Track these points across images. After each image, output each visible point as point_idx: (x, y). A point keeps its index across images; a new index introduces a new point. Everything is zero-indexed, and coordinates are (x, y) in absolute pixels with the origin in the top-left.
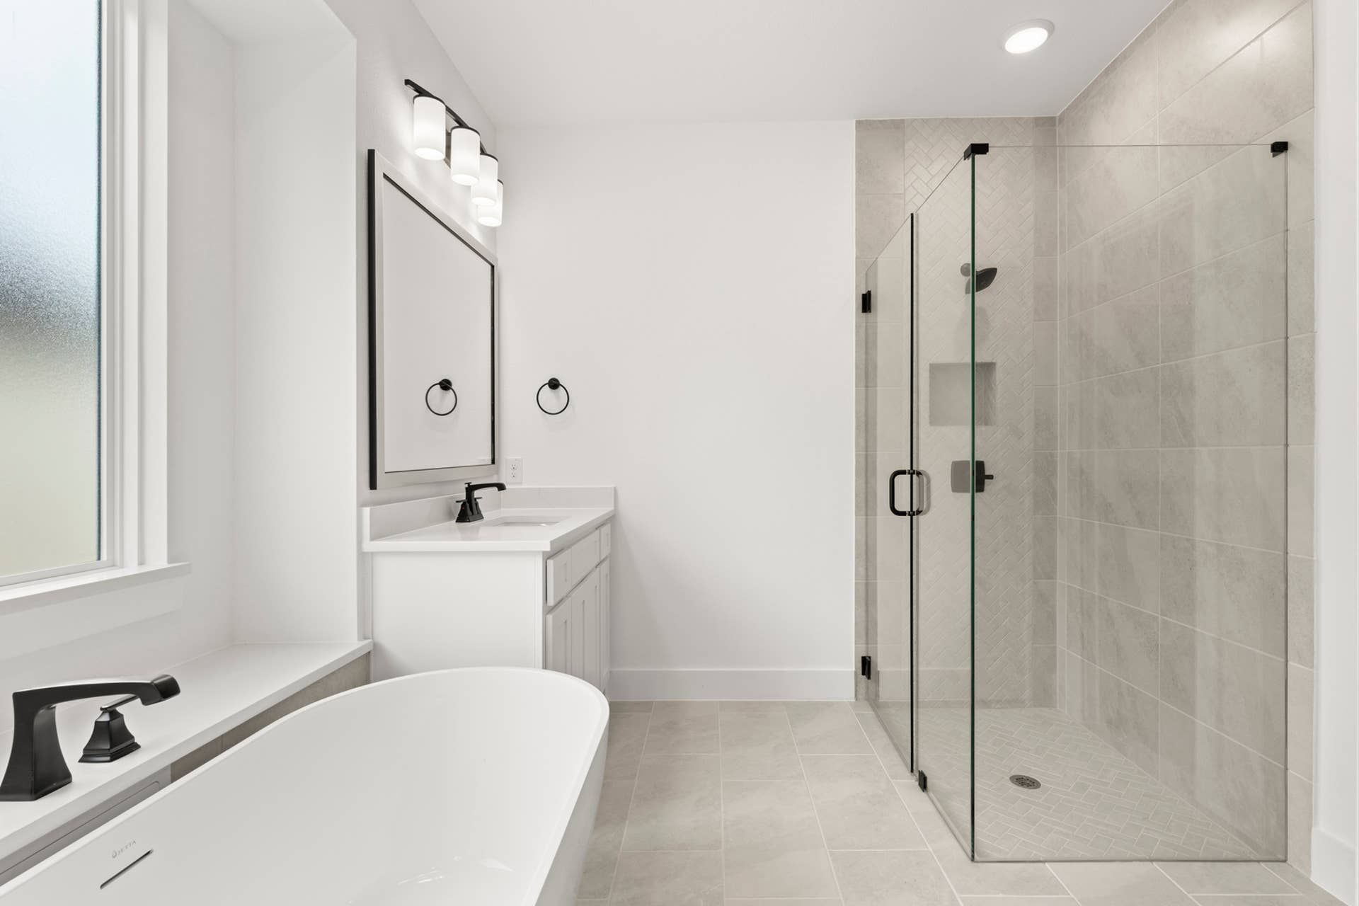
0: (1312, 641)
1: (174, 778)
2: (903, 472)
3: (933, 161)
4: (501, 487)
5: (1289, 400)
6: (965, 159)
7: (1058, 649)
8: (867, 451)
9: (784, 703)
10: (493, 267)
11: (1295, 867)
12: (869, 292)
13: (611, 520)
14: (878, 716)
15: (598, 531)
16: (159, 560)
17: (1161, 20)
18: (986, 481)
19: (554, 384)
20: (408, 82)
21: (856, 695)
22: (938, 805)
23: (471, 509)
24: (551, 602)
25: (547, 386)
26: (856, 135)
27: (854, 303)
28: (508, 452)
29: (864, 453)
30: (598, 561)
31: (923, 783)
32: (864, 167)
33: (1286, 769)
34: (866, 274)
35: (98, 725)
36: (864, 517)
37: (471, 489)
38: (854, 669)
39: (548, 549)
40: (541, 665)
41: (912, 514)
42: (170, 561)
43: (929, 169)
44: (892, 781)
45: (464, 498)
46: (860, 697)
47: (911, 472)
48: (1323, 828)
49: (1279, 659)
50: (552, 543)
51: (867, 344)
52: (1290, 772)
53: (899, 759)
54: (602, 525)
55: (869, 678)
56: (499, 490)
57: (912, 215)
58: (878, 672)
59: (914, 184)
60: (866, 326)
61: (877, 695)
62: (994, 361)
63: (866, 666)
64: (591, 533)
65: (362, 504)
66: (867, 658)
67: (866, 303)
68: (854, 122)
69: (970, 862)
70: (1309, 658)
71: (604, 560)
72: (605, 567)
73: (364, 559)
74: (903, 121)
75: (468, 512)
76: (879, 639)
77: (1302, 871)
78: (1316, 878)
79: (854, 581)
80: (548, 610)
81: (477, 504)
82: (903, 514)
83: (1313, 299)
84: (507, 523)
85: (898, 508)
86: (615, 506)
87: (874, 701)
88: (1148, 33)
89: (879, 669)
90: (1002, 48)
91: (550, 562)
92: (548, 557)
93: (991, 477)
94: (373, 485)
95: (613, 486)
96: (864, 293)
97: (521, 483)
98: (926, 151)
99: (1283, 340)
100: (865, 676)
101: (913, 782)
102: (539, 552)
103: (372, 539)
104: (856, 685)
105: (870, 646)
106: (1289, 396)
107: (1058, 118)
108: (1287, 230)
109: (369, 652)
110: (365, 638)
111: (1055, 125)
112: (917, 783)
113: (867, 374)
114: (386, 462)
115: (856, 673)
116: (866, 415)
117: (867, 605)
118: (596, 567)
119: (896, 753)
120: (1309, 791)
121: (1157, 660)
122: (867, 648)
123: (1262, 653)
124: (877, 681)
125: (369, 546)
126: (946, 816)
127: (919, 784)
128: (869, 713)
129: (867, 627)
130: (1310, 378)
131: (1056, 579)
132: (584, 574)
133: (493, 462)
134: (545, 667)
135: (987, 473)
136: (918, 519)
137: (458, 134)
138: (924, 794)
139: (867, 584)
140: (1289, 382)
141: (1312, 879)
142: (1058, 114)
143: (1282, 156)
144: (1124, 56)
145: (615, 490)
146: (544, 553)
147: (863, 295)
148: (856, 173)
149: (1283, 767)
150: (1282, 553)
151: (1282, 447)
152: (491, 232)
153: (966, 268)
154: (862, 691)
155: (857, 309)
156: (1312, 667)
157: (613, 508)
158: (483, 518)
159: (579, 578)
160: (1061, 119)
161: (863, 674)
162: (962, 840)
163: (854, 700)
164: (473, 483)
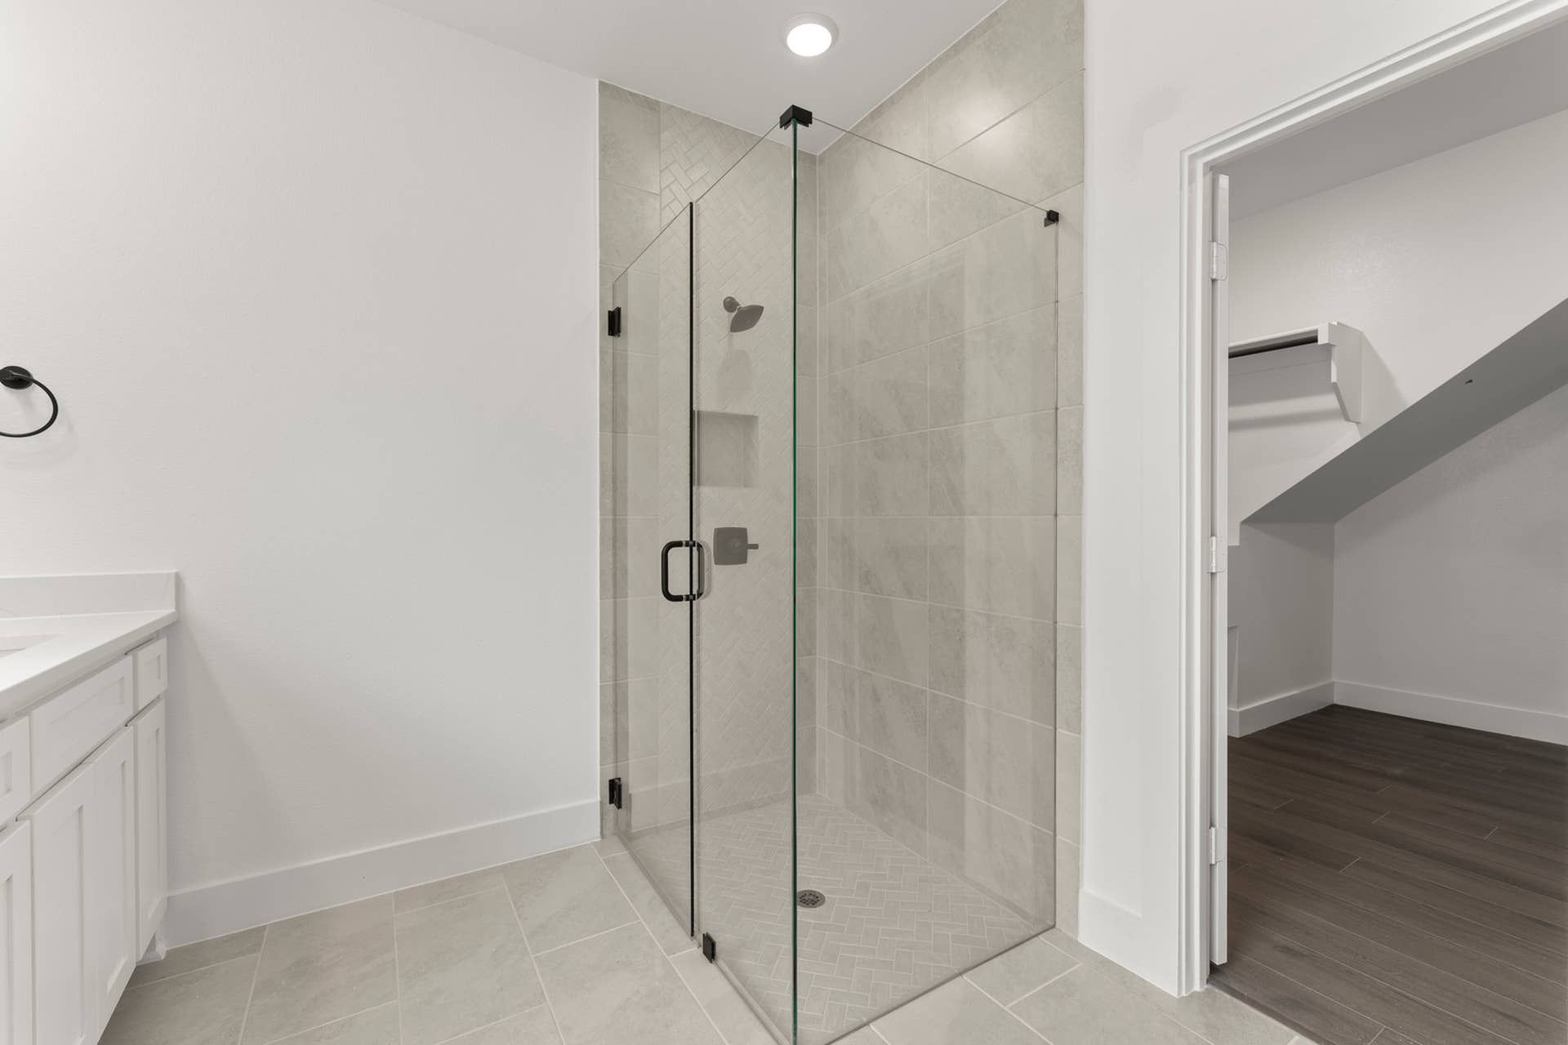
0: (1080, 708)
2: (678, 544)
5: (1059, 470)
6: (781, 127)
7: (817, 729)
8: (615, 515)
9: (503, 869)
11: (1063, 930)
12: (619, 310)
13: (171, 631)
14: (635, 858)
15: (130, 658)
17: (931, 69)
18: (750, 551)
19: (16, 378)
21: (602, 832)
22: (733, 977)
27: (597, 324)
29: (611, 517)
30: (131, 713)
31: (710, 949)
32: (608, 146)
33: (1055, 835)
34: (614, 286)
36: (611, 600)
38: (599, 799)
41: (691, 598)
43: (688, 173)
44: (669, 958)
46: (606, 832)
47: (691, 543)
48: (1089, 889)
49: (1047, 727)
51: (614, 376)
52: (1058, 837)
53: (671, 917)
54: (142, 643)
55: (619, 807)
57: (691, 204)
58: (630, 795)
59: (671, 186)
60: (614, 354)
61: (629, 825)
62: (756, 415)
63: (615, 791)
66: (617, 781)
67: (614, 323)
68: (597, 83)
70: (1077, 726)
74: (658, 103)
76: (631, 754)
77: (1070, 934)
78: (1085, 938)
79: (599, 684)
82: (679, 598)
83: (1082, 372)
85: (673, 591)
86: (179, 605)
87: (626, 837)
88: (916, 82)
89: (631, 792)
90: (783, 42)
93: (755, 547)
95: (174, 571)
96: (612, 310)
98: (686, 150)
99: (1054, 411)
100: (613, 805)
101: (696, 950)
104: (602, 819)
105: (619, 764)
106: (1059, 466)
107: (817, 158)
108: (1057, 302)
111: (815, 165)
112: (701, 949)
113: (615, 417)
115: (601, 803)
116: (614, 469)
117: (616, 712)
118: (125, 725)
119: (666, 910)
120: (1076, 855)
121: (925, 734)
122: (616, 768)
123: (1031, 721)
124: (629, 809)
126: (748, 994)
127: (705, 953)
128: (622, 854)
129: (616, 740)
130: (1079, 447)
131: (815, 654)
135: (750, 541)
136: (698, 604)
138: (712, 967)
139: (615, 687)
140: (1059, 452)
141: (1080, 941)
142: (818, 154)
143: (1053, 227)
144: (892, 101)
145: (178, 580)
147: (609, 312)
149: (1052, 833)
150: (1052, 622)
151: (1052, 517)
153: (729, 302)
154: (610, 825)
155: (601, 332)
156: (1079, 733)
157: (173, 610)
160: (822, 160)
161: (611, 801)
162: (778, 1034)
163: (599, 839)
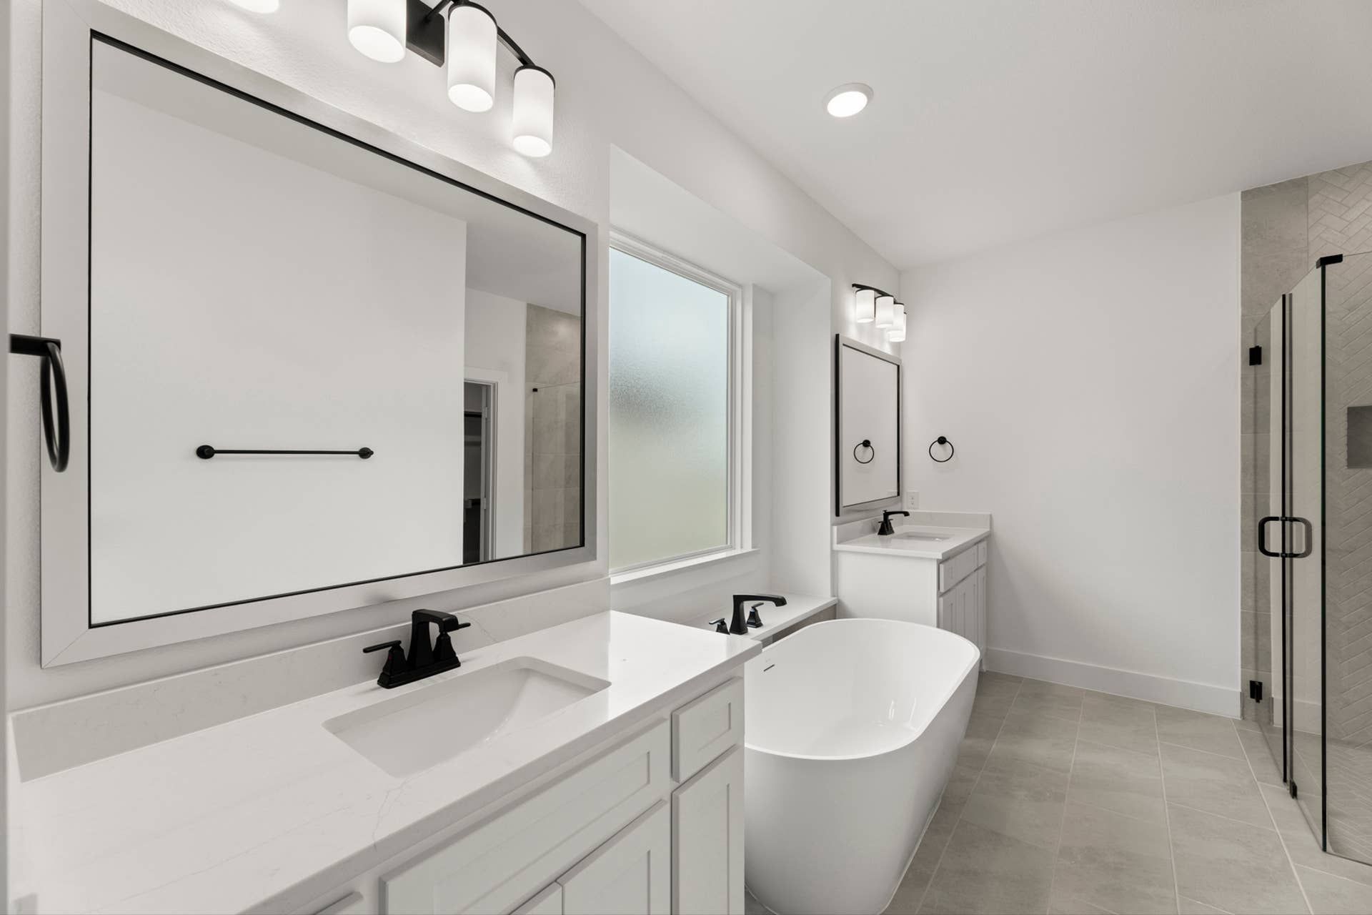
1: (774, 641)
2: (1276, 519)
3: (1349, 208)
4: (906, 514)
8: (1255, 492)
9: (1155, 704)
10: (898, 367)
12: (1259, 347)
13: (987, 538)
14: (1264, 737)
15: (976, 547)
16: (748, 548)
19: (942, 441)
20: (854, 285)
21: (1242, 715)
23: (887, 526)
24: (942, 590)
25: (937, 443)
26: (1242, 203)
27: (1241, 357)
28: (908, 487)
29: (1253, 494)
30: (977, 567)
31: (1294, 791)
34: (1256, 330)
35: (751, 612)
36: (1252, 553)
37: (886, 514)
38: (1240, 690)
39: (940, 557)
40: (936, 625)
41: (1284, 556)
42: (753, 547)
44: (1258, 783)
45: (882, 520)
46: (1246, 716)
47: (1284, 519)
50: (943, 554)
51: (1256, 394)
54: (980, 541)
55: (1260, 702)
56: (905, 515)
60: (1255, 377)
63: (1256, 690)
64: (969, 548)
65: (833, 524)
66: (1258, 683)
67: (1255, 356)
68: (1240, 193)
69: (1321, 851)
71: (981, 566)
72: (982, 572)
73: (834, 554)
74: (1306, 178)
75: (885, 529)
79: (1240, 611)
80: (940, 595)
81: (890, 524)
82: (1276, 555)
84: (909, 536)
85: (1268, 549)
86: (991, 528)
87: (1265, 724)
89: (1273, 696)
91: (942, 566)
92: (940, 562)
94: (837, 514)
95: (989, 513)
96: (1253, 347)
97: (917, 509)
98: (1340, 200)
100: (1254, 699)
101: (1286, 789)
102: (934, 559)
103: (839, 542)
104: (1243, 705)
105: (1260, 673)
109: (835, 605)
110: (834, 596)
112: (1289, 791)
113: (1256, 422)
114: (845, 501)
115: (1242, 694)
116: (1255, 459)
117: (1256, 634)
118: (975, 571)
122: (1257, 674)
124: (1271, 707)
125: (837, 547)
127: (1290, 792)
129: (1257, 654)
132: (964, 575)
133: (898, 494)
134: (938, 626)
136: (1290, 561)
137: (881, 300)
138: (1293, 801)
139: (1257, 615)
145: (991, 516)
146: (938, 560)
147: (1251, 349)
148: (1242, 238)
152: (897, 346)
154: (1250, 712)
155: (1243, 363)
157: (988, 530)
158: (893, 532)
159: (962, 578)
161: (1252, 697)
163: (1240, 719)
164: (888, 511)
